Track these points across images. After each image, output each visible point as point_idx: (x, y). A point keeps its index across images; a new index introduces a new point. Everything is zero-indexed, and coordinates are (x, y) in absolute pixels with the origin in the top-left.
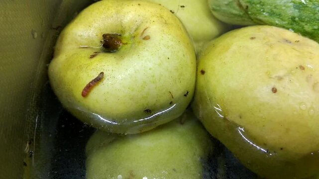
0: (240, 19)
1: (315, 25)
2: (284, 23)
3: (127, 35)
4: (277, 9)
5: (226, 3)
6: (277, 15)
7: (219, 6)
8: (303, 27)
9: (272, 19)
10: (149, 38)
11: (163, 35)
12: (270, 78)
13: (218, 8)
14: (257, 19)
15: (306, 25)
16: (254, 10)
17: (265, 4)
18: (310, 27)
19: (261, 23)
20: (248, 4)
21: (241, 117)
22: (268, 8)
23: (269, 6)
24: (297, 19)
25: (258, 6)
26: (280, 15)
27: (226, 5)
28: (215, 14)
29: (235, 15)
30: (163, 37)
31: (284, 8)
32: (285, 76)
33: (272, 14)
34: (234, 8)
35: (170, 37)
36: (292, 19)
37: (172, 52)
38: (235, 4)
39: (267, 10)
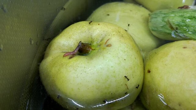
3: (95, 44)
5: (162, 25)
7: (157, 28)
9: (195, 36)
10: (111, 46)
11: (121, 44)
17: (190, 26)
20: (177, 27)
21: (180, 105)
23: (192, 28)
25: (185, 27)
27: (162, 27)
33: (195, 32)
34: (167, 29)
35: (126, 45)
37: (127, 56)
38: (168, 26)
39: (191, 30)
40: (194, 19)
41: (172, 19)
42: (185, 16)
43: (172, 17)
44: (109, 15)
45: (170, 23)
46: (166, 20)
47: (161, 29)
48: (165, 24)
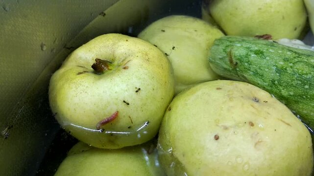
0: (229, 73)
1: (291, 91)
2: (265, 84)
4: (261, 70)
5: (221, 57)
6: (260, 75)
7: (214, 59)
8: (280, 91)
9: (255, 78)
10: (127, 69)
11: (140, 69)
12: (217, 125)
13: (213, 60)
14: (243, 76)
15: (283, 89)
16: (242, 68)
17: (252, 63)
18: (287, 92)
19: (245, 80)
20: (238, 61)
22: (254, 68)
23: (255, 66)
24: (276, 82)
25: (246, 64)
26: (262, 76)
27: (220, 59)
28: (211, 65)
29: (225, 69)
30: (139, 70)
31: (267, 70)
32: (231, 127)
33: (256, 74)
34: (226, 63)
35: (146, 71)
36: (272, 81)
37: (141, 84)
38: (227, 59)
39: (252, 69)
40: (260, 55)
41: (236, 50)
42: (252, 49)
43: (238, 47)
44: (164, 31)
45: (231, 55)
46: (228, 50)
47: (219, 62)
48: (225, 55)
